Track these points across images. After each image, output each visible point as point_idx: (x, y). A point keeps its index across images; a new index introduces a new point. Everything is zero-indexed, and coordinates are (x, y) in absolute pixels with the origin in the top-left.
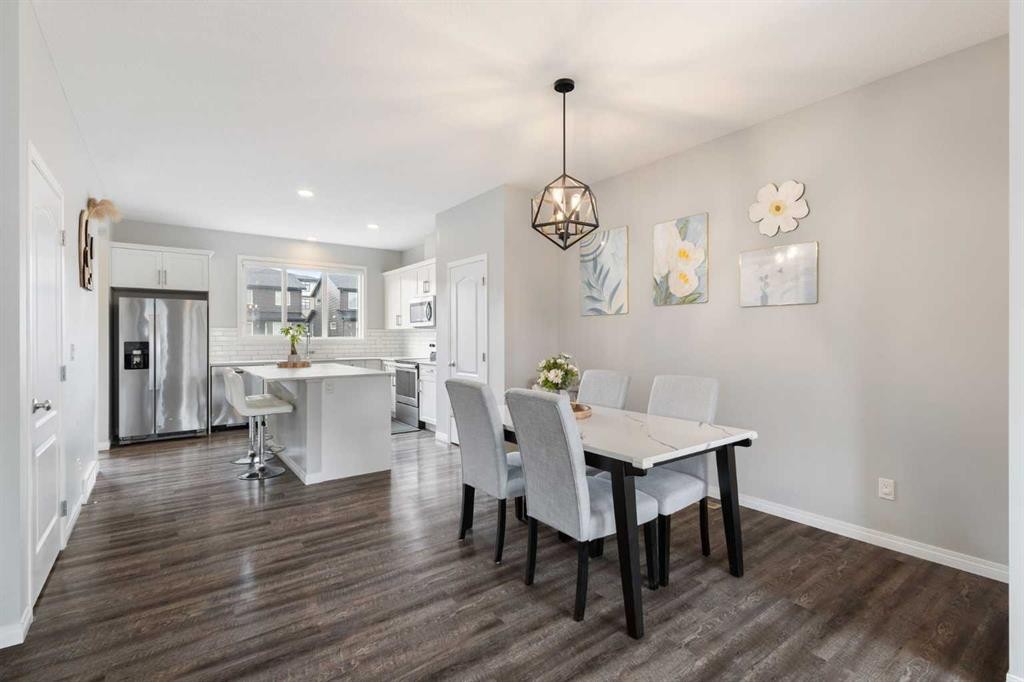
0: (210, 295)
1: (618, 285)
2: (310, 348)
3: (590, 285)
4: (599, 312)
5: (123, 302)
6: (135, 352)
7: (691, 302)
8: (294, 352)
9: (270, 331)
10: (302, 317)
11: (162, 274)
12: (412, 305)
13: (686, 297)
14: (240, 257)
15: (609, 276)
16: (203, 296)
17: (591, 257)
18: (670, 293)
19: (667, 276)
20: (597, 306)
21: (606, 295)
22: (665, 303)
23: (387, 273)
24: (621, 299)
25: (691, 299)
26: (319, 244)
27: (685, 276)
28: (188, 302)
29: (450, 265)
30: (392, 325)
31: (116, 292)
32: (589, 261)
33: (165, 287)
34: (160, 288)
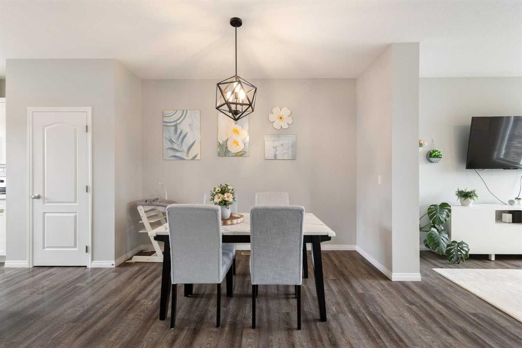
1: (195, 142)
3: (171, 141)
7: (241, 156)
13: (238, 153)
15: (186, 137)
17: (173, 124)
18: (228, 151)
19: (227, 141)
20: (178, 154)
21: (185, 148)
22: (225, 156)
24: (195, 150)
25: (240, 154)
27: (237, 142)
32: (171, 126)
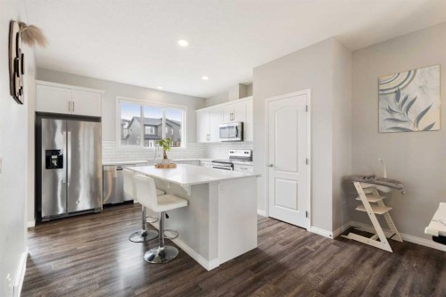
0: (102, 119)
1: (429, 107)
3: (391, 111)
4: (402, 130)
5: (44, 122)
6: (53, 157)
8: (165, 157)
11: (71, 104)
12: (221, 128)
14: (117, 98)
15: (415, 103)
16: (97, 119)
17: (394, 90)
21: (412, 117)
28: (82, 123)
31: (39, 115)
32: (392, 93)
33: (74, 113)
34: (69, 113)
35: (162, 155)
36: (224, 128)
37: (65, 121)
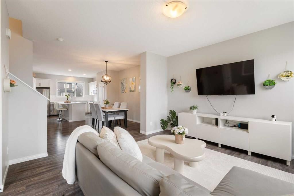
0: (50, 88)
1: (126, 88)
2: (72, 99)
3: (122, 88)
4: (123, 93)
8: (68, 100)
9: (63, 95)
10: (72, 91)
11: (40, 84)
12: (94, 90)
14: (56, 80)
15: (124, 86)
16: (48, 88)
19: (131, 87)
20: (123, 91)
22: (131, 91)
23: (89, 83)
24: (126, 91)
25: (133, 91)
26: (74, 77)
27: (133, 87)
28: (44, 90)
29: (99, 83)
30: (90, 94)
32: (122, 83)
33: (41, 87)
34: (39, 87)
35: (67, 99)
36: (95, 90)
37: (38, 89)
